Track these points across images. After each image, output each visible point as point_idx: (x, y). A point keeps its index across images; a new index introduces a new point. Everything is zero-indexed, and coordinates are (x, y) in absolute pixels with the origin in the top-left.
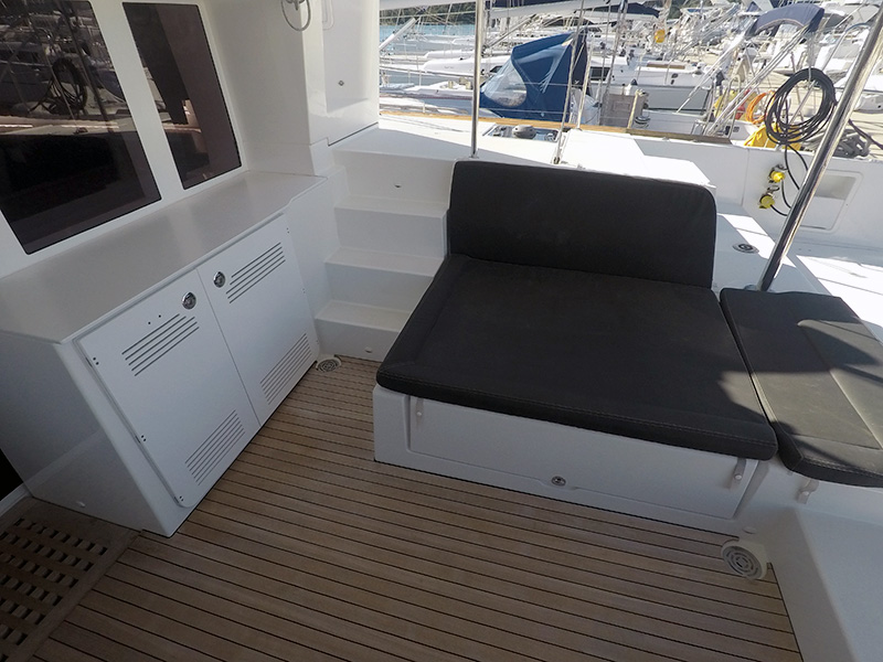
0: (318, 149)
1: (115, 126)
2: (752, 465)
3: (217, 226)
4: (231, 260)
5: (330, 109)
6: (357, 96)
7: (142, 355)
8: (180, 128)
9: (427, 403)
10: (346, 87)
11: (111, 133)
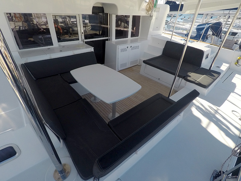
0: (149, 36)
1: (125, 29)
2: (181, 79)
3: (132, 41)
4: (133, 45)
5: (153, 31)
6: (159, 30)
7: (123, 50)
8: (133, 31)
9: (147, 65)
10: (158, 28)
11: (124, 30)
